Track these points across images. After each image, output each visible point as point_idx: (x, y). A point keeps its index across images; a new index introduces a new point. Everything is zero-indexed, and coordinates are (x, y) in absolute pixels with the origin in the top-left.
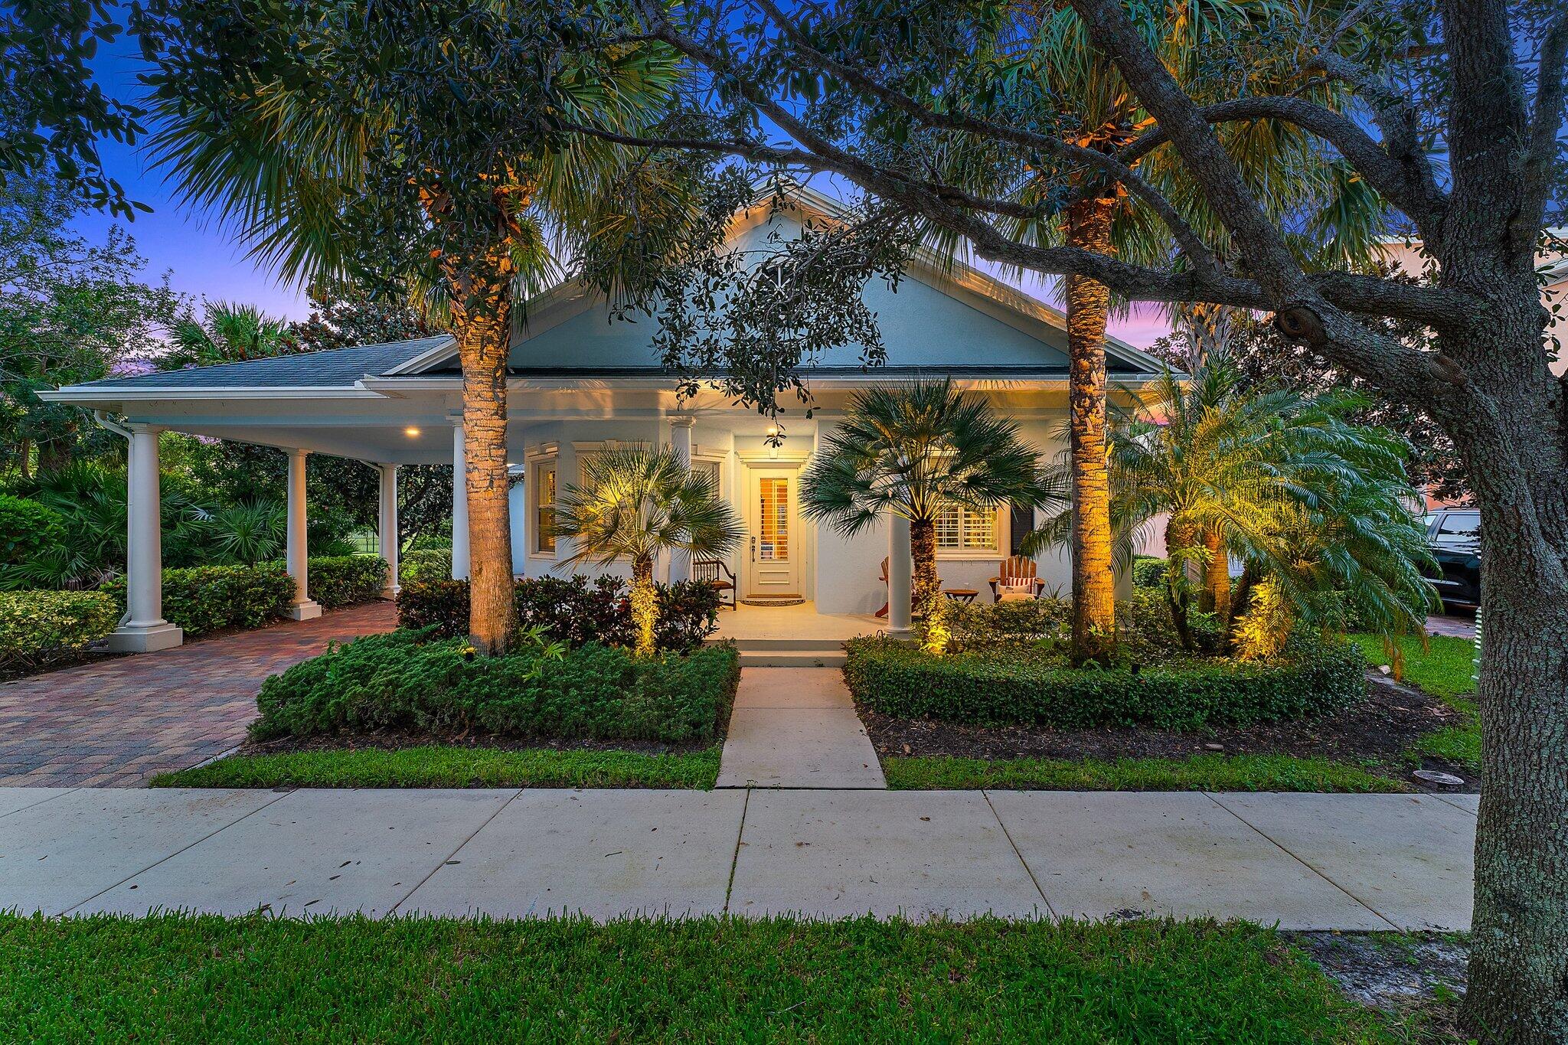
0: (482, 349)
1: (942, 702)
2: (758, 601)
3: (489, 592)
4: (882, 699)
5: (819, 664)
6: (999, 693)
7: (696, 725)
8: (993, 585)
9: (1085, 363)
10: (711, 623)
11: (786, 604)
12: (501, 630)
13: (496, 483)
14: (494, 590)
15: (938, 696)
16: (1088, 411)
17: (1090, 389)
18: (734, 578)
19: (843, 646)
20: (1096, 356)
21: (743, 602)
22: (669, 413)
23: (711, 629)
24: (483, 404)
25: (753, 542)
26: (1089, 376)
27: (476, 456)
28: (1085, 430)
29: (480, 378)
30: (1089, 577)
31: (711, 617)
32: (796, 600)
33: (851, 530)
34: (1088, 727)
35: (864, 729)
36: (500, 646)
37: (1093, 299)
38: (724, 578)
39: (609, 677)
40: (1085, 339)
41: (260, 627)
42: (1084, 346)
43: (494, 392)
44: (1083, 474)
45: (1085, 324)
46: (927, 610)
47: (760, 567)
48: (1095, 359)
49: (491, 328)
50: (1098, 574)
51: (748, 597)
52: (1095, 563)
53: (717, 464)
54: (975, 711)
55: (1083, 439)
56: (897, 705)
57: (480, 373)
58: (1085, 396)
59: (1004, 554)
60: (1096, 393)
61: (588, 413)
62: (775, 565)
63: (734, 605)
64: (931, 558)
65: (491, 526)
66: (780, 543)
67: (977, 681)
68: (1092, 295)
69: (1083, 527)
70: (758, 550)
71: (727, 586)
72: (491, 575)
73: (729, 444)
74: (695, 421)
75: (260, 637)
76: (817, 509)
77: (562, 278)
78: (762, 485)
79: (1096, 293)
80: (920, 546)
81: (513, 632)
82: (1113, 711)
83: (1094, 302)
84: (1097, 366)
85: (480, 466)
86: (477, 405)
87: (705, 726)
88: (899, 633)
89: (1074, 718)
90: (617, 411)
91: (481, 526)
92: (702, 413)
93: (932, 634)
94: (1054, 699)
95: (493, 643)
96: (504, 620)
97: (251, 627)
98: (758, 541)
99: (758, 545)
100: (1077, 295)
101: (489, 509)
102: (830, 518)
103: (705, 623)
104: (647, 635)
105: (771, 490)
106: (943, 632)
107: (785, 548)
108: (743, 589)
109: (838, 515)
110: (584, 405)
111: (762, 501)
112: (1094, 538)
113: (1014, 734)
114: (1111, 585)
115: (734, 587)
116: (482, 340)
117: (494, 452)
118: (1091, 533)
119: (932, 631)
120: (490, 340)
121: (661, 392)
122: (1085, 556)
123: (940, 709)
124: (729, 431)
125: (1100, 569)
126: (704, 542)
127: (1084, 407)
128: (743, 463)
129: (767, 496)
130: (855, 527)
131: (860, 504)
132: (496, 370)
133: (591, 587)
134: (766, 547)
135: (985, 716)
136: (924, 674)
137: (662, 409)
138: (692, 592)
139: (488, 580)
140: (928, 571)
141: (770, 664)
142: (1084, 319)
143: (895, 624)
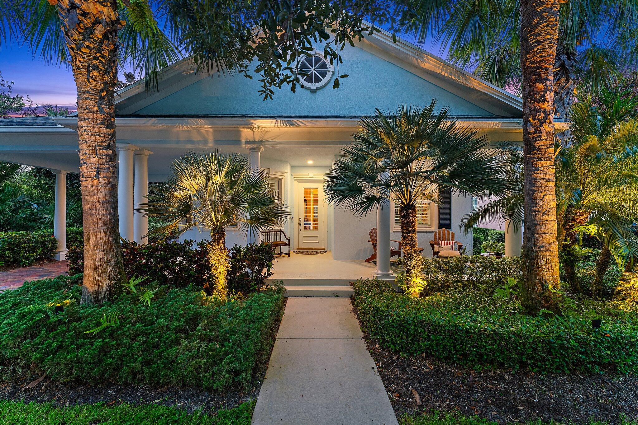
0: (89, 73)
1: (437, 345)
2: (302, 252)
3: (95, 254)
4: (387, 338)
5: (336, 295)
6: (486, 342)
7: (237, 373)
8: (432, 245)
9: (540, 86)
10: (268, 270)
11: (317, 253)
12: (104, 283)
13: (102, 175)
14: (99, 253)
15: (433, 341)
16: (542, 122)
17: (544, 106)
18: (289, 240)
19: (351, 283)
20: (549, 80)
21: (295, 252)
22: (247, 143)
23: (268, 274)
24: (91, 116)
25: (300, 221)
26: (544, 96)
27: (86, 154)
28: (540, 136)
29: (88, 96)
30: (542, 247)
31: (269, 267)
32: (320, 251)
33: (365, 210)
34: (563, 373)
35: (375, 367)
36: (103, 295)
37: (548, 36)
38: (284, 240)
39: (175, 324)
40: (540, 67)
41: (30, 265)
42: (539, 74)
43: (99, 107)
44: (538, 169)
45: (541, 57)
46: (410, 266)
47: (304, 233)
48: (548, 82)
49: (96, 58)
50: (550, 245)
51: (297, 249)
52: (548, 236)
53: (281, 179)
54: (465, 356)
55: (537, 143)
56: (399, 344)
57: (88, 92)
58: (540, 111)
59: (435, 228)
60: (548, 109)
61: (198, 143)
62: (311, 233)
63: (289, 254)
64: (414, 231)
65: (97, 206)
66: (315, 221)
67: (468, 332)
68: (547, 34)
69: (537, 209)
70: (303, 225)
71: (285, 244)
72: (97, 243)
73: (288, 170)
74: (263, 149)
75: (26, 271)
76: (338, 196)
77: (181, 58)
78: (305, 192)
79: (551, 32)
80: (407, 223)
81: (116, 284)
82: (584, 360)
83: (549, 39)
84: (549, 88)
85: (88, 161)
86: (85, 116)
87: (244, 374)
88: (384, 275)
89: (551, 365)
90: (216, 142)
91: (89, 206)
92: (266, 143)
93: (413, 282)
94: (535, 350)
95: (98, 293)
96: (108, 275)
97: (24, 265)
98: (303, 220)
99: (303, 222)
100: (534, 35)
101: (95, 193)
102: (347, 201)
103: (265, 270)
104: (221, 282)
105: (310, 194)
106: (421, 281)
107: (317, 224)
108: (294, 245)
109: (352, 200)
110: (196, 137)
111: (305, 200)
112: (546, 217)
113: (501, 379)
114: (557, 253)
115: (289, 245)
116: (89, 66)
117: (99, 152)
118: (544, 214)
119: (414, 280)
120: (96, 68)
121: (242, 130)
122: (539, 231)
123: (436, 351)
124: (287, 162)
125: (552, 241)
126: (257, 220)
127: (538, 119)
128: (295, 180)
129: (307, 197)
130: (367, 208)
131: (371, 190)
132: (102, 91)
133: (195, 247)
134: (307, 224)
135: (474, 361)
136: (421, 322)
137: (243, 140)
138: (257, 252)
139: (94, 246)
140: (412, 240)
141: (306, 295)
142: (540, 52)
143: (381, 270)
